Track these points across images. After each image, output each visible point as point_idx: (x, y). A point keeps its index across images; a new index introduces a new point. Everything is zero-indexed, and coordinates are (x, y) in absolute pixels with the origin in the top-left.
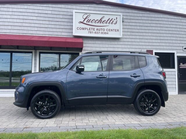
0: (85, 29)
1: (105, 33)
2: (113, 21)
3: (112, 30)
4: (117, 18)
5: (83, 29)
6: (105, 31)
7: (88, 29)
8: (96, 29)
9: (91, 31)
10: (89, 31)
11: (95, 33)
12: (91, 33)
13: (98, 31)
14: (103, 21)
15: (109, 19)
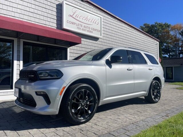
0: (74, 24)
1: (90, 32)
2: (96, 22)
3: (95, 30)
4: (98, 19)
5: (73, 23)
6: (90, 30)
7: (77, 25)
8: (83, 26)
9: (79, 27)
10: (77, 26)
11: (83, 29)
12: (79, 28)
13: (85, 29)
14: (89, 20)
15: (93, 18)
